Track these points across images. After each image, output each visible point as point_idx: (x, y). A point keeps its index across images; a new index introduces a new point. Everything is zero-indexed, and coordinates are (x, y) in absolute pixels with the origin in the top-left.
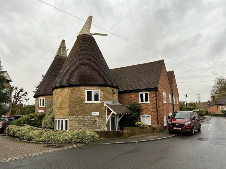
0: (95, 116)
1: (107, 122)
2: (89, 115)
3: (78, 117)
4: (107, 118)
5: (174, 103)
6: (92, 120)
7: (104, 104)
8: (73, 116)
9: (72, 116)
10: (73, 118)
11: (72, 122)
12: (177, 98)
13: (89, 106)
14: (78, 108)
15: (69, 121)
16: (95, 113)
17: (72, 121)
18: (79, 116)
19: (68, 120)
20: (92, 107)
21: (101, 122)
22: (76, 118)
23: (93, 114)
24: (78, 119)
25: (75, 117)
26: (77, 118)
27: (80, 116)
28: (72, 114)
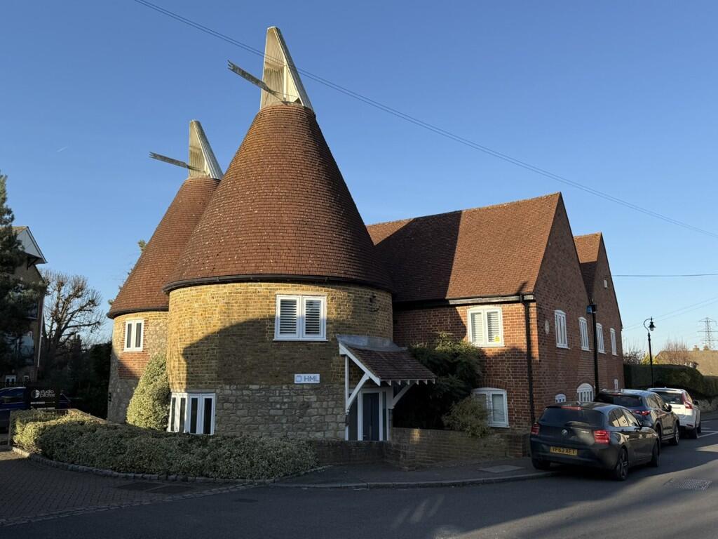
0: (305, 387)
1: (347, 411)
2: (286, 383)
3: (248, 389)
4: (350, 395)
5: (601, 350)
6: (294, 399)
7: (340, 345)
8: (230, 384)
9: (226, 384)
10: (230, 392)
11: (227, 405)
12: (612, 330)
13: (287, 352)
14: (248, 359)
15: (218, 402)
16: (307, 375)
17: (227, 401)
18: (251, 387)
19: (213, 397)
20: (297, 356)
21: (326, 409)
22: (239, 393)
23: (300, 379)
24: (248, 395)
25: (237, 389)
26: (245, 392)
27: (253, 384)
28: (226, 376)
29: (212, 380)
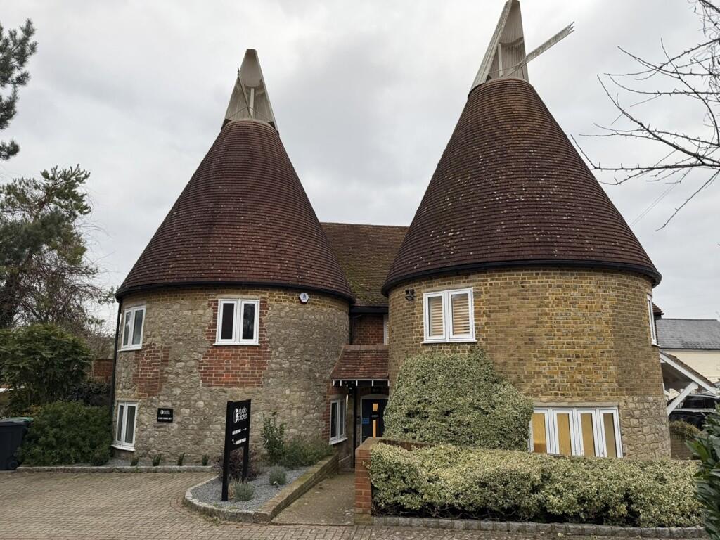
3: (647, 401)
9: (629, 395)
10: (633, 405)
11: (633, 422)
15: (622, 417)
18: (648, 398)
19: (615, 411)
22: (641, 406)
24: (648, 409)
26: (646, 405)
28: (628, 385)
29: (613, 390)
